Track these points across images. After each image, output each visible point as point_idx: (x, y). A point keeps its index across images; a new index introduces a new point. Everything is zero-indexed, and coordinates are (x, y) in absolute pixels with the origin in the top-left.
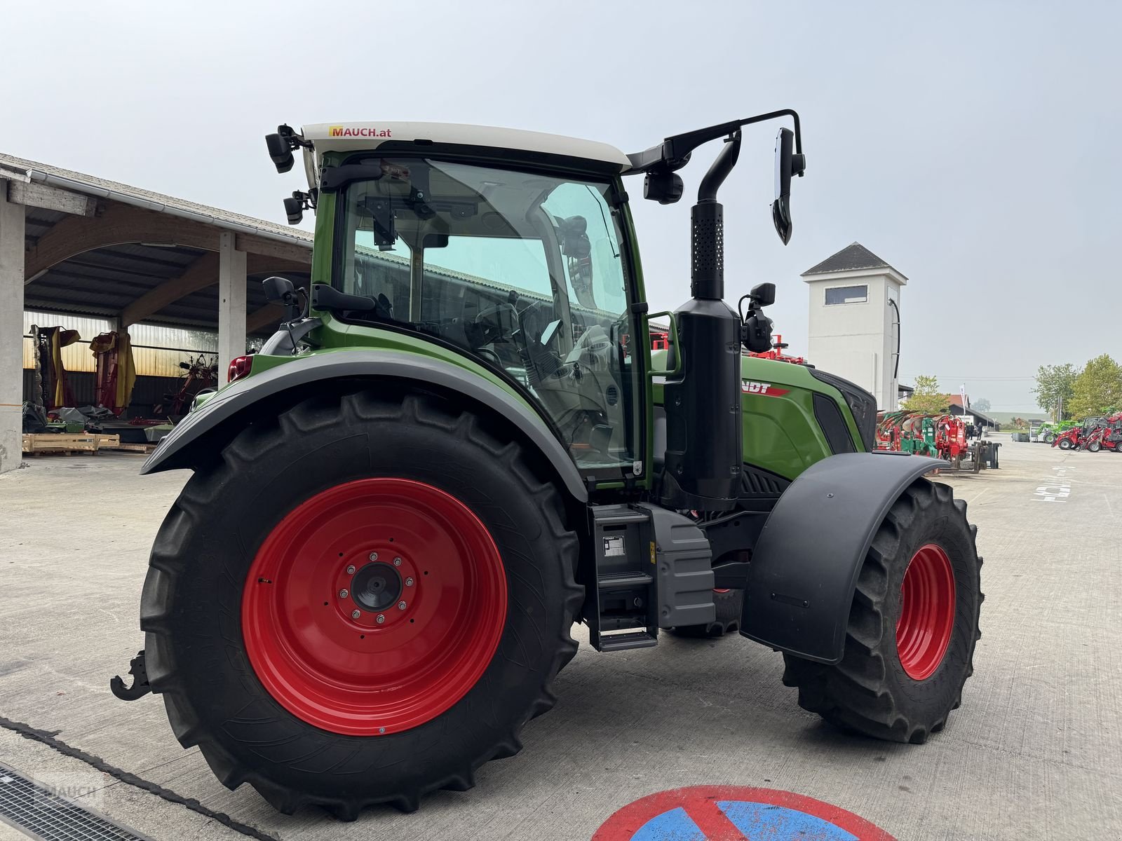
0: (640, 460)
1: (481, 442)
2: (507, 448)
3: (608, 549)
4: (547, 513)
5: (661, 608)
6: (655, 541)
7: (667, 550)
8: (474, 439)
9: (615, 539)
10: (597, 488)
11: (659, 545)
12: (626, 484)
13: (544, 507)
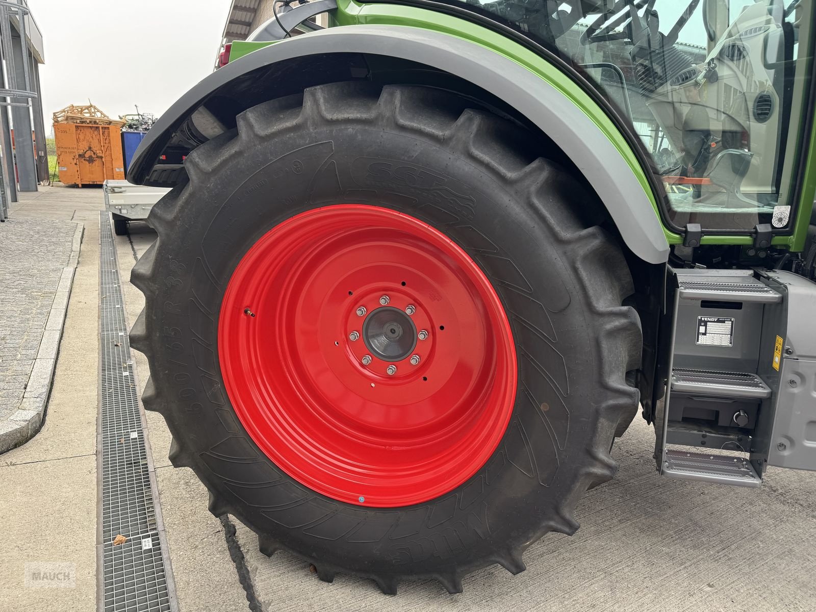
0: (787, 204)
1: (486, 158)
3: (705, 334)
4: (584, 274)
5: (776, 438)
6: (784, 335)
7: (804, 354)
8: (477, 153)
9: (718, 321)
10: (702, 243)
11: (790, 344)
12: (755, 240)
13: (579, 265)
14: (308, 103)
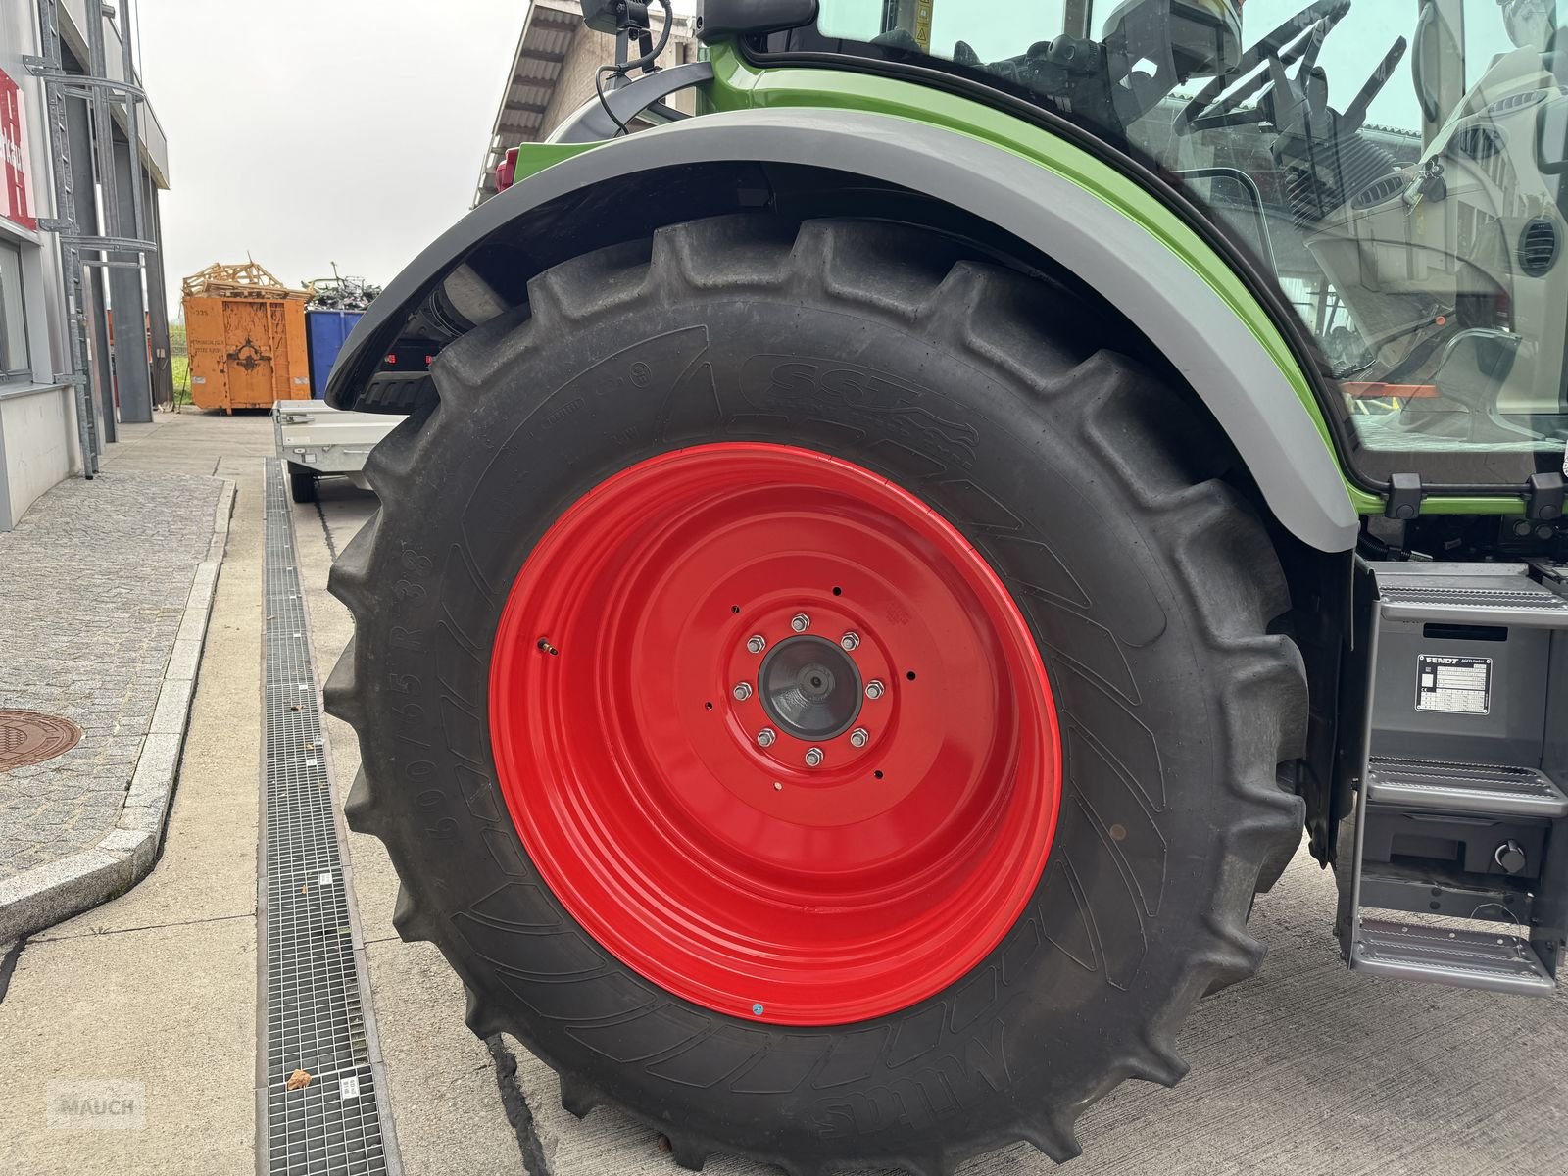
1: (998, 353)
2: (1079, 371)
3: (1433, 689)
8: (979, 342)
9: (1460, 664)
10: (1423, 511)
12: (1530, 505)
14: (661, 255)
